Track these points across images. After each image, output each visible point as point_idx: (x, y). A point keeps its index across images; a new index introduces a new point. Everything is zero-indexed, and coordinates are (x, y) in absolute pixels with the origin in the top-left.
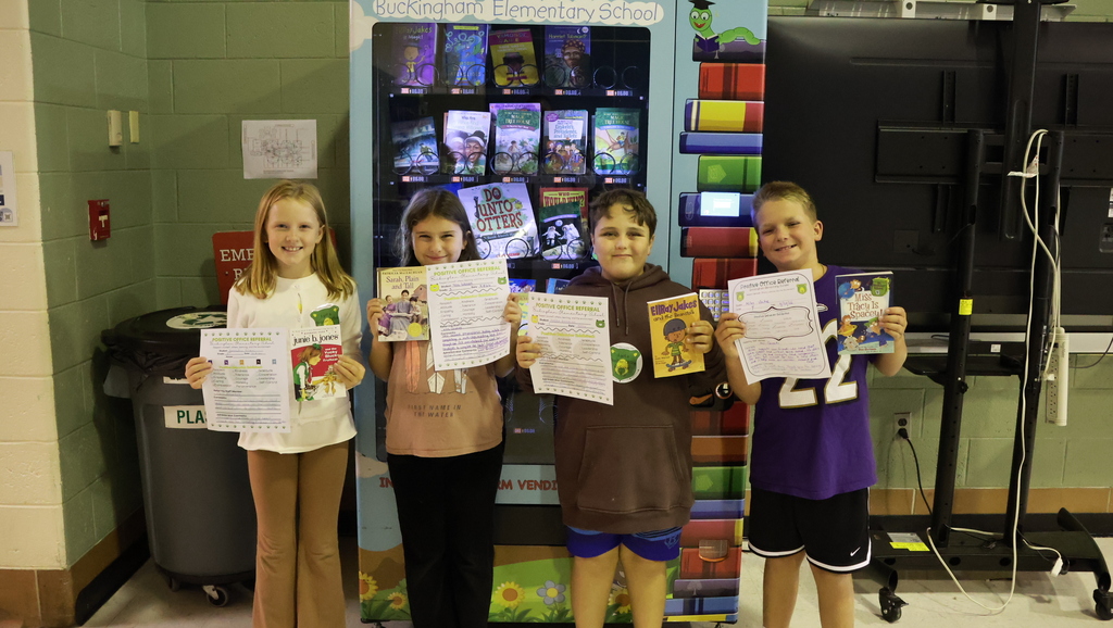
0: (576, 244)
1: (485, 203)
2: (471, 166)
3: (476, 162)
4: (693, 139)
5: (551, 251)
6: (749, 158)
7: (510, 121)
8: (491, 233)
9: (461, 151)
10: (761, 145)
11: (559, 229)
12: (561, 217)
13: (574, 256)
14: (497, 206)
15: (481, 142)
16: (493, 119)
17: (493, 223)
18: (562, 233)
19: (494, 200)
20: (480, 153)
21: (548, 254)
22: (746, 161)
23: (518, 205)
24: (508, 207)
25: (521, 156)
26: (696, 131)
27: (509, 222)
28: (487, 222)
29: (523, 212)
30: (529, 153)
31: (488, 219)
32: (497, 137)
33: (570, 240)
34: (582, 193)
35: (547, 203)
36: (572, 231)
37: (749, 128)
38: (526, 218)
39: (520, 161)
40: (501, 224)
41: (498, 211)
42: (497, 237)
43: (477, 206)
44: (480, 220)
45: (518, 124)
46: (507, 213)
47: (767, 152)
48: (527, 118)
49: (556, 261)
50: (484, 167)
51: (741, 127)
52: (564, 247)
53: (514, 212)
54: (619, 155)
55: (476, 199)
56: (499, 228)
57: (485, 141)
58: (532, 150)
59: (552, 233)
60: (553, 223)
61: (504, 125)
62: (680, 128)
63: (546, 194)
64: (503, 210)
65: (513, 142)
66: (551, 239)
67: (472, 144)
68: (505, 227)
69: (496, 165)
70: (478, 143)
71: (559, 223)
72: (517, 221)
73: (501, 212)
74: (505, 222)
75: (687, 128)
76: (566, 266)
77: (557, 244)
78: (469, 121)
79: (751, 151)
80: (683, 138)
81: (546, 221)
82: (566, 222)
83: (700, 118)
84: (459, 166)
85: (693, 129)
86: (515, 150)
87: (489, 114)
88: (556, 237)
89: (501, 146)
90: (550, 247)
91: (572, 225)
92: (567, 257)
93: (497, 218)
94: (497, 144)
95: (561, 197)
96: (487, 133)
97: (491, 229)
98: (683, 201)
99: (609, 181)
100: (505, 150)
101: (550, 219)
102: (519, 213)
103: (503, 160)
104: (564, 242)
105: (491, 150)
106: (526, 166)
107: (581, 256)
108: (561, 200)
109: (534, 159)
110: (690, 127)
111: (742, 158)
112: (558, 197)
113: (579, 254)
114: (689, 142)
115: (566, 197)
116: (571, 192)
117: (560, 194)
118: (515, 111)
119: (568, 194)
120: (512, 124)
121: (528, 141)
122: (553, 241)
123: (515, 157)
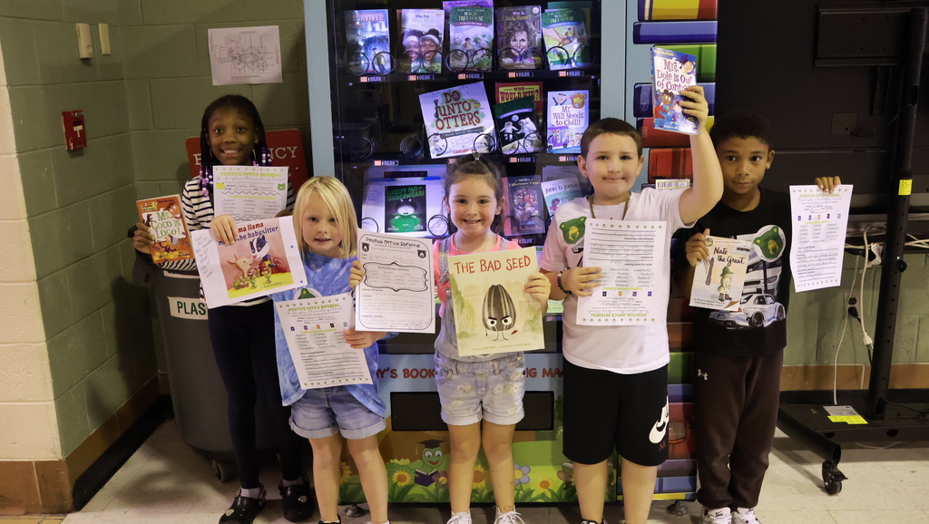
0: (534, 137)
1: (445, 105)
2: (427, 65)
3: (432, 61)
4: (647, 29)
5: (510, 145)
6: (703, 46)
7: (463, 18)
8: (449, 131)
9: (417, 50)
10: (715, 32)
11: (516, 124)
12: (517, 112)
13: (530, 149)
14: (456, 107)
15: (436, 40)
16: (447, 17)
17: (452, 122)
18: (519, 128)
19: (453, 102)
20: (436, 52)
21: (507, 149)
22: (701, 49)
23: (476, 105)
24: (467, 106)
25: (475, 53)
26: (650, 20)
27: (467, 120)
28: (445, 122)
29: (480, 111)
30: (482, 49)
31: (447, 118)
32: (452, 34)
33: (527, 133)
34: (536, 87)
35: (503, 99)
36: (529, 125)
37: (703, 15)
38: (483, 116)
39: (475, 58)
40: (459, 122)
41: (457, 111)
42: (455, 134)
43: (437, 107)
44: (439, 120)
45: (472, 21)
46: (465, 112)
47: (722, 39)
48: (479, 14)
49: (513, 155)
50: (440, 64)
51: (695, 14)
52: (521, 141)
53: (472, 111)
54: (573, 47)
55: (436, 102)
56: (457, 126)
57: (440, 39)
58: (486, 46)
59: (509, 128)
60: (509, 119)
61: (457, 23)
62: (634, 18)
63: (501, 89)
64: (462, 109)
65: (467, 39)
66: (509, 134)
67: (427, 43)
68: (463, 125)
69: (451, 62)
70: (433, 41)
71: (515, 118)
72: (474, 119)
73: (460, 112)
74: (462, 120)
75: (641, 17)
76: (522, 160)
77: (514, 139)
78: (422, 19)
79: (705, 39)
80: (637, 28)
81: (502, 117)
82: (522, 116)
83: (654, 7)
84: (414, 65)
85: (647, 18)
86: (470, 47)
87: (442, 12)
88: (514, 132)
89: (455, 43)
90: (508, 142)
91: (528, 119)
92: (523, 151)
93: (455, 117)
94: (452, 42)
95: (516, 92)
96: (441, 31)
97: (449, 127)
98: (638, 91)
99: (562, 74)
100: (460, 47)
101: (505, 115)
102: (477, 112)
103: (459, 58)
104: (522, 136)
105: (446, 47)
106: (480, 63)
107: (537, 149)
108: (517, 95)
109: (488, 55)
110: (643, 17)
111: (697, 46)
112: (513, 91)
113: (536, 146)
114: (643, 32)
115: (521, 92)
116: (525, 87)
117: (516, 89)
118: (468, 7)
119: (523, 89)
120: (465, 21)
121: (481, 37)
122: (511, 136)
123: (470, 54)
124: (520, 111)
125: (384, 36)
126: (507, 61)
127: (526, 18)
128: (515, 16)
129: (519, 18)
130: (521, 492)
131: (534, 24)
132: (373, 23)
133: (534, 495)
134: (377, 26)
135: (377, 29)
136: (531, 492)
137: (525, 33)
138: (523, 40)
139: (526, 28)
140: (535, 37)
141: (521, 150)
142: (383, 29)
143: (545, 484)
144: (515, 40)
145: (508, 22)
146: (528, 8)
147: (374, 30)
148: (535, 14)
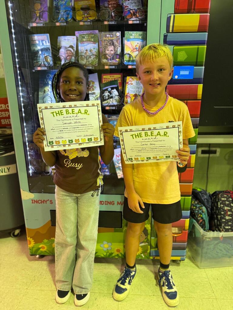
0: (117, 98)
4: (171, 37)
5: (106, 102)
6: (200, 47)
7: (84, 40)
9: (64, 55)
10: (206, 39)
11: (110, 92)
13: (115, 103)
15: (72, 51)
16: (77, 40)
18: (111, 94)
20: (72, 55)
21: (105, 103)
23: (93, 83)
26: (173, 32)
30: (93, 55)
32: (79, 48)
33: (114, 96)
34: (120, 76)
35: (105, 81)
36: (115, 92)
37: (201, 29)
38: (95, 88)
39: (90, 59)
45: (88, 41)
48: (92, 38)
49: (107, 106)
51: (196, 29)
52: (111, 99)
57: (74, 50)
58: (95, 54)
59: (106, 94)
60: (107, 90)
61: (82, 42)
62: (164, 31)
63: (104, 77)
65: (87, 50)
66: (106, 96)
67: (68, 52)
70: (70, 51)
71: (110, 89)
75: (168, 31)
76: (112, 108)
77: (108, 99)
78: (66, 41)
79: (201, 43)
80: (165, 37)
81: (104, 89)
82: (112, 88)
83: (174, 25)
85: (171, 31)
86: (88, 54)
87: (75, 37)
88: (108, 96)
89: (81, 52)
90: (106, 100)
91: (115, 90)
92: (112, 104)
94: (80, 52)
95: (111, 78)
96: (75, 46)
99: (130, 67)
100: (83, 54)
102: (93, 86)
103: (82, 59)
104: (112, 97)
105: (77, 54)
106: (92, 62)
107: (119, 103)
108: (111, 79)
109: (96, 58)
110: (169, 31)
111: (196, 47)
112: (109, 78)
113: (118, 102)
114: (168, 39)
115: (113, 78)
116: (115, 76)
117: (110, 77)
118: (86, 34)
119: (114, 76)
120: (85, 41)
121: (93, 49)
122: (107, 97)
123: (88, 57)
124: (112, 86)
125: (48, 48)
126: (105, 61)
127: (113, 38)
128: (108, 37)
129: (110, 38)
130: (108, 253)
131: (117, 42)
132: (42, 41)
133: (113, 255)
134: (44, 42)
135: (45, 44)
136: (112, 254)
137: (113, 47)
138: (112, 50)
139: (113, 44)
140: (117, 48)
141: (111, 104)
142: (47, 44)
143: (118, 251)
144: (108, 50)
145: (105, 40)
146: (114, 33)
147: (43, 44)
148: (118, 37)
